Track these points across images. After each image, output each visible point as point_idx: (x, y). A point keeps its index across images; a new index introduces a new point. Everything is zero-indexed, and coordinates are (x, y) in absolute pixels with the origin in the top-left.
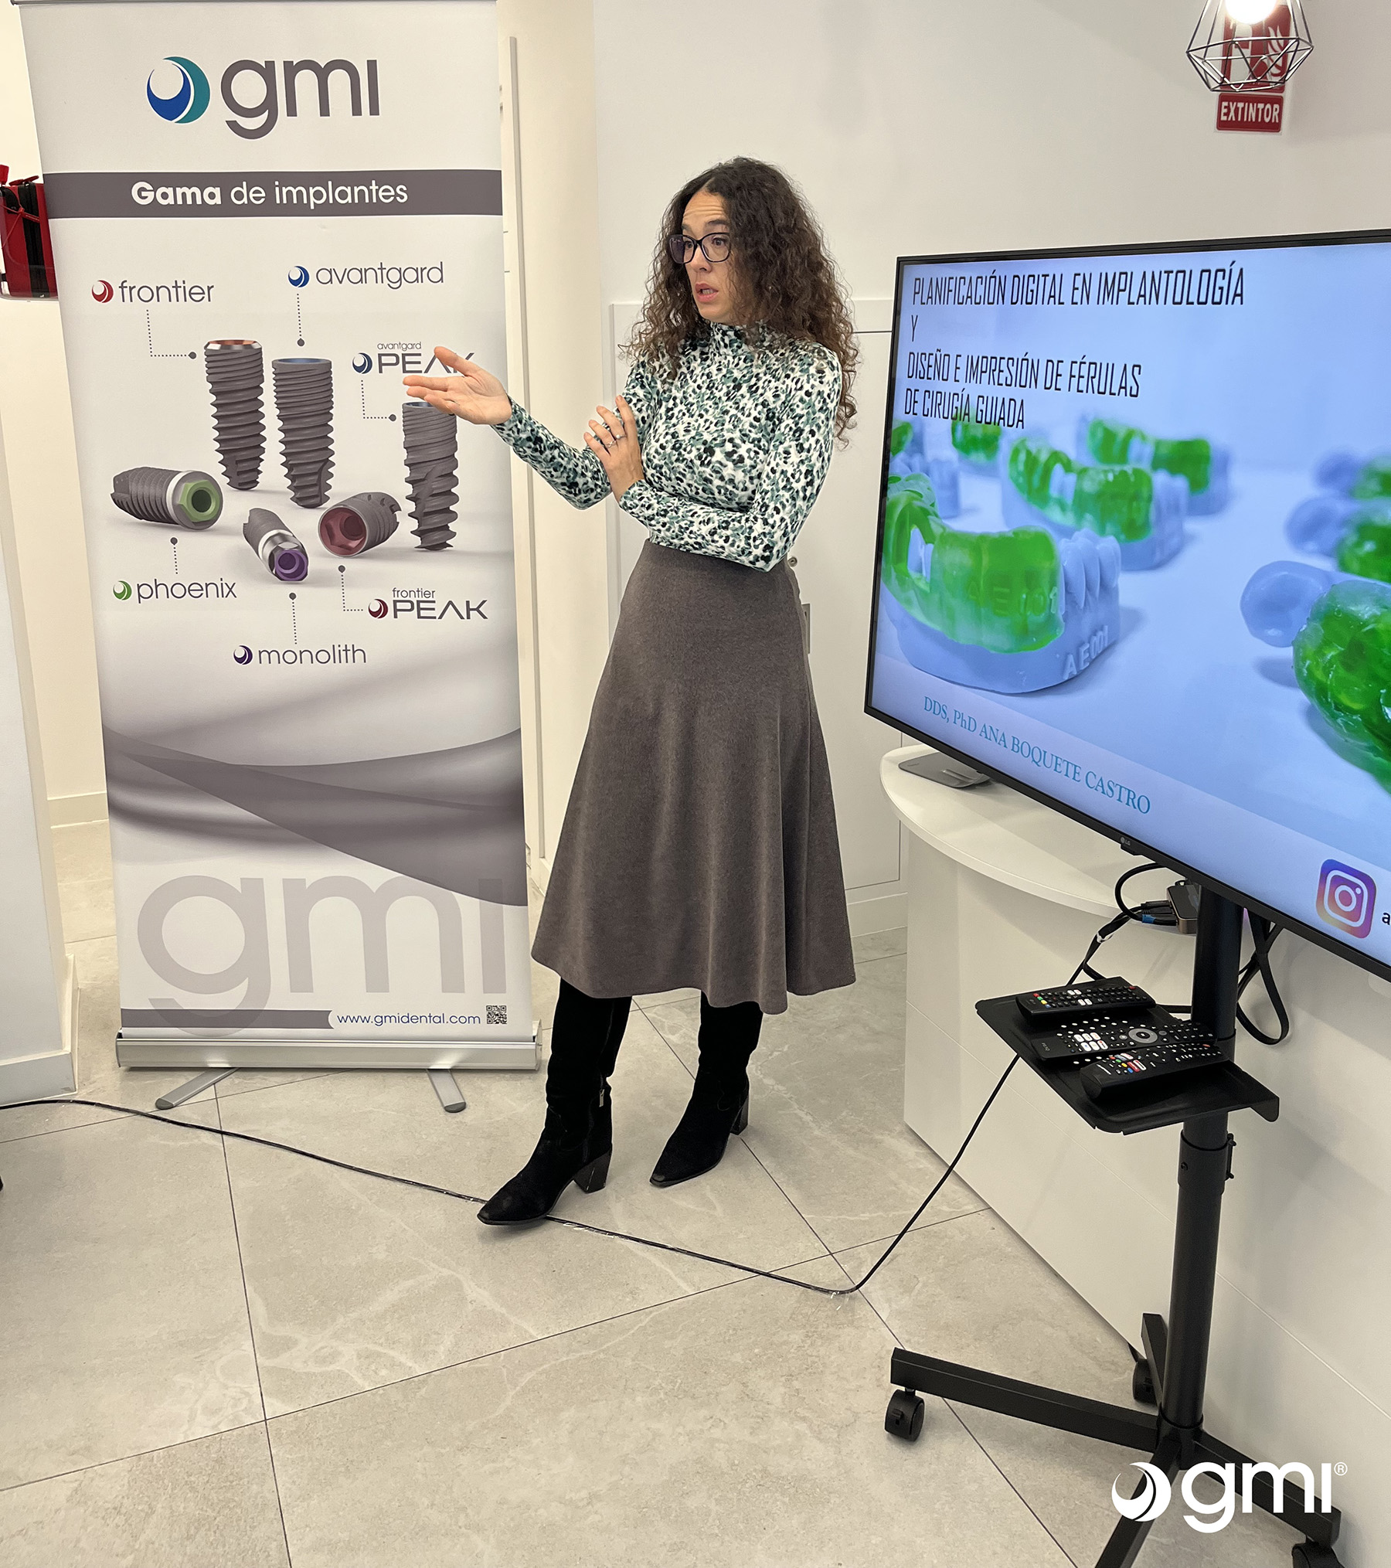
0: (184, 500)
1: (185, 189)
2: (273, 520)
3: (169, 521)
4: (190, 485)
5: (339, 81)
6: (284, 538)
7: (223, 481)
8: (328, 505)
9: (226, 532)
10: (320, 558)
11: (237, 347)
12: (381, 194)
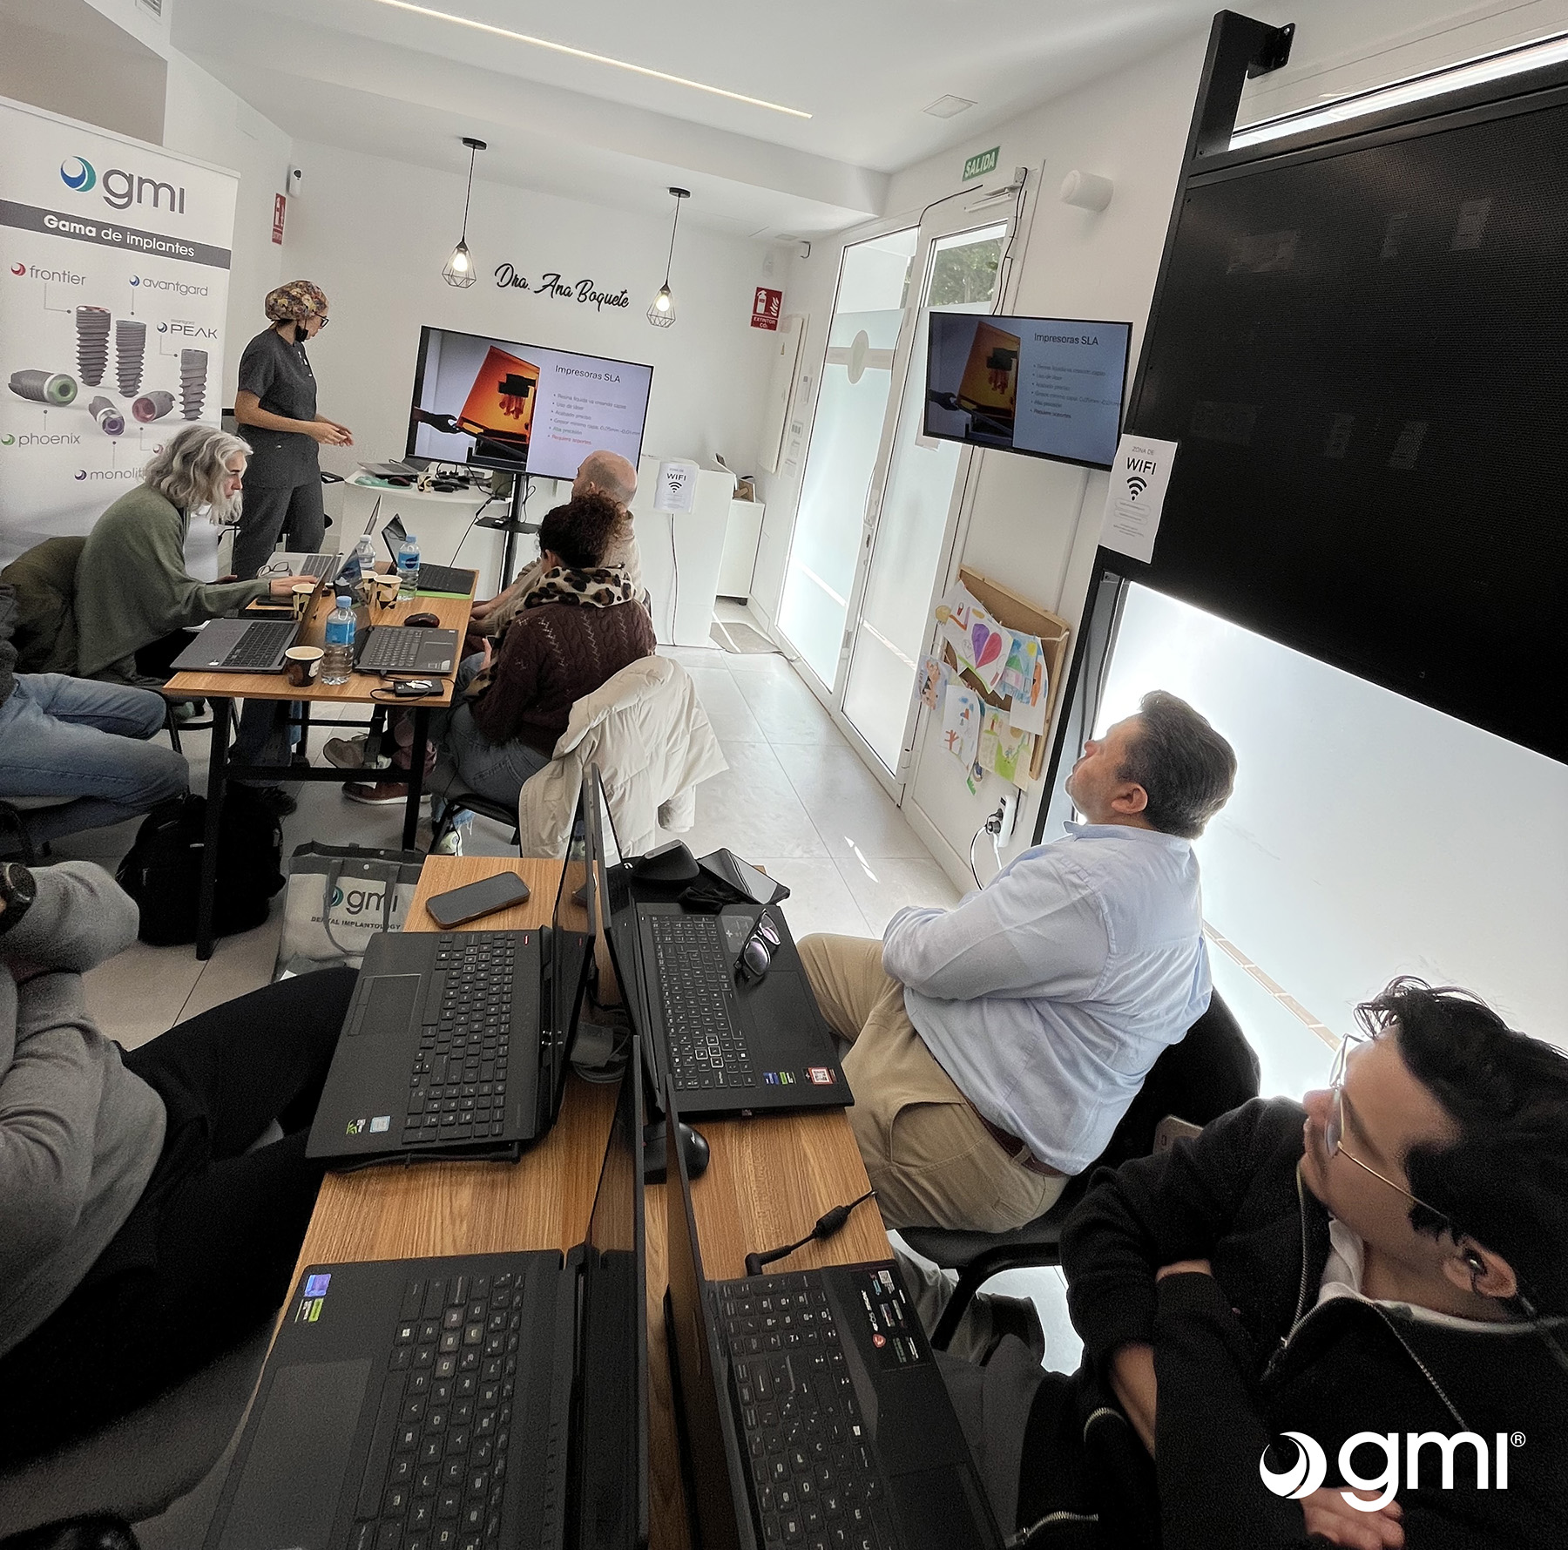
0: (54, 389)
1: (76, 225)
2: (108, 403)
3: (44, 400)
4: (59, 382)
5: (164, 192)
6: (113, 413)
7: (79, 381)
8: (138, 396)
9: (77, 408)
10: (131, 423)
11: (97, 311)
12: (181, 250)
